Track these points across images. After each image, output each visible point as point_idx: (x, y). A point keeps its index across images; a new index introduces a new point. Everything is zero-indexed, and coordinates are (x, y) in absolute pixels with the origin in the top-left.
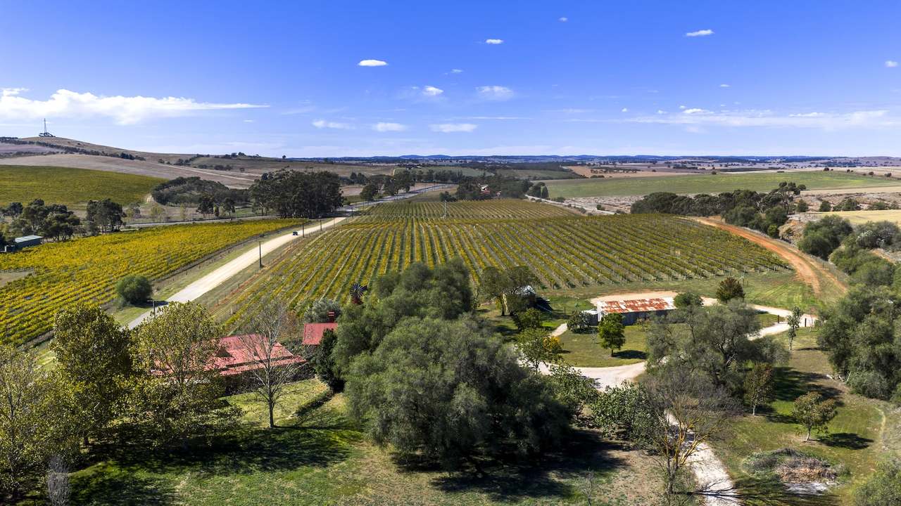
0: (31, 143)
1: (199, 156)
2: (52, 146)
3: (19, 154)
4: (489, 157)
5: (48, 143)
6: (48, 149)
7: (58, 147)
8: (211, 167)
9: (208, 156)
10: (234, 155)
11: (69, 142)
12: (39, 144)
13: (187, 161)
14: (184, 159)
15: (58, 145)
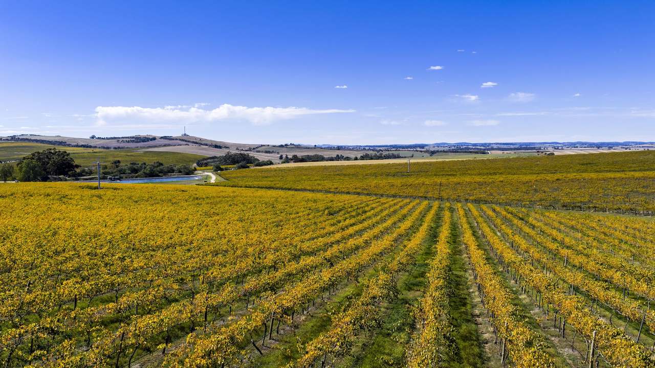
0: (176, 139)
1: (262, 146)
2: (186, 141)
3: (165, 145)
4: (493, 144)
5: (185, 140)
6: (185, 143)
7: (189, 141)
8: (262, 152)
9: (268, 145)
10: (286, 145)
11: (196, 138)
12: (180, 140)
13: (254, 149)
14: (253, 147)
15: (189, 140)
